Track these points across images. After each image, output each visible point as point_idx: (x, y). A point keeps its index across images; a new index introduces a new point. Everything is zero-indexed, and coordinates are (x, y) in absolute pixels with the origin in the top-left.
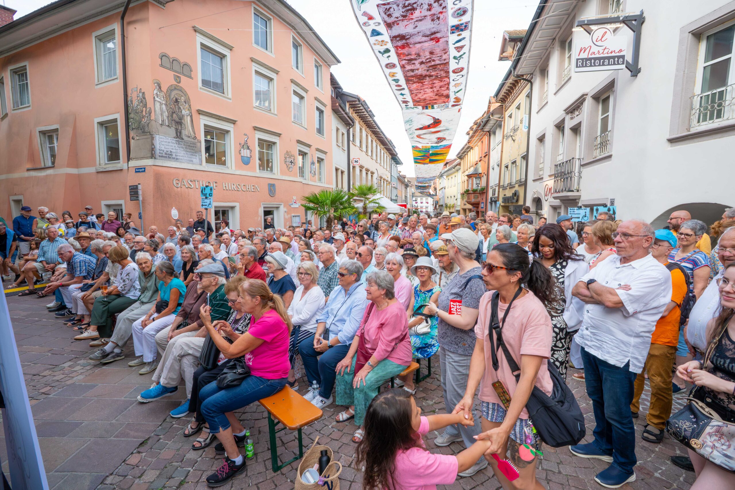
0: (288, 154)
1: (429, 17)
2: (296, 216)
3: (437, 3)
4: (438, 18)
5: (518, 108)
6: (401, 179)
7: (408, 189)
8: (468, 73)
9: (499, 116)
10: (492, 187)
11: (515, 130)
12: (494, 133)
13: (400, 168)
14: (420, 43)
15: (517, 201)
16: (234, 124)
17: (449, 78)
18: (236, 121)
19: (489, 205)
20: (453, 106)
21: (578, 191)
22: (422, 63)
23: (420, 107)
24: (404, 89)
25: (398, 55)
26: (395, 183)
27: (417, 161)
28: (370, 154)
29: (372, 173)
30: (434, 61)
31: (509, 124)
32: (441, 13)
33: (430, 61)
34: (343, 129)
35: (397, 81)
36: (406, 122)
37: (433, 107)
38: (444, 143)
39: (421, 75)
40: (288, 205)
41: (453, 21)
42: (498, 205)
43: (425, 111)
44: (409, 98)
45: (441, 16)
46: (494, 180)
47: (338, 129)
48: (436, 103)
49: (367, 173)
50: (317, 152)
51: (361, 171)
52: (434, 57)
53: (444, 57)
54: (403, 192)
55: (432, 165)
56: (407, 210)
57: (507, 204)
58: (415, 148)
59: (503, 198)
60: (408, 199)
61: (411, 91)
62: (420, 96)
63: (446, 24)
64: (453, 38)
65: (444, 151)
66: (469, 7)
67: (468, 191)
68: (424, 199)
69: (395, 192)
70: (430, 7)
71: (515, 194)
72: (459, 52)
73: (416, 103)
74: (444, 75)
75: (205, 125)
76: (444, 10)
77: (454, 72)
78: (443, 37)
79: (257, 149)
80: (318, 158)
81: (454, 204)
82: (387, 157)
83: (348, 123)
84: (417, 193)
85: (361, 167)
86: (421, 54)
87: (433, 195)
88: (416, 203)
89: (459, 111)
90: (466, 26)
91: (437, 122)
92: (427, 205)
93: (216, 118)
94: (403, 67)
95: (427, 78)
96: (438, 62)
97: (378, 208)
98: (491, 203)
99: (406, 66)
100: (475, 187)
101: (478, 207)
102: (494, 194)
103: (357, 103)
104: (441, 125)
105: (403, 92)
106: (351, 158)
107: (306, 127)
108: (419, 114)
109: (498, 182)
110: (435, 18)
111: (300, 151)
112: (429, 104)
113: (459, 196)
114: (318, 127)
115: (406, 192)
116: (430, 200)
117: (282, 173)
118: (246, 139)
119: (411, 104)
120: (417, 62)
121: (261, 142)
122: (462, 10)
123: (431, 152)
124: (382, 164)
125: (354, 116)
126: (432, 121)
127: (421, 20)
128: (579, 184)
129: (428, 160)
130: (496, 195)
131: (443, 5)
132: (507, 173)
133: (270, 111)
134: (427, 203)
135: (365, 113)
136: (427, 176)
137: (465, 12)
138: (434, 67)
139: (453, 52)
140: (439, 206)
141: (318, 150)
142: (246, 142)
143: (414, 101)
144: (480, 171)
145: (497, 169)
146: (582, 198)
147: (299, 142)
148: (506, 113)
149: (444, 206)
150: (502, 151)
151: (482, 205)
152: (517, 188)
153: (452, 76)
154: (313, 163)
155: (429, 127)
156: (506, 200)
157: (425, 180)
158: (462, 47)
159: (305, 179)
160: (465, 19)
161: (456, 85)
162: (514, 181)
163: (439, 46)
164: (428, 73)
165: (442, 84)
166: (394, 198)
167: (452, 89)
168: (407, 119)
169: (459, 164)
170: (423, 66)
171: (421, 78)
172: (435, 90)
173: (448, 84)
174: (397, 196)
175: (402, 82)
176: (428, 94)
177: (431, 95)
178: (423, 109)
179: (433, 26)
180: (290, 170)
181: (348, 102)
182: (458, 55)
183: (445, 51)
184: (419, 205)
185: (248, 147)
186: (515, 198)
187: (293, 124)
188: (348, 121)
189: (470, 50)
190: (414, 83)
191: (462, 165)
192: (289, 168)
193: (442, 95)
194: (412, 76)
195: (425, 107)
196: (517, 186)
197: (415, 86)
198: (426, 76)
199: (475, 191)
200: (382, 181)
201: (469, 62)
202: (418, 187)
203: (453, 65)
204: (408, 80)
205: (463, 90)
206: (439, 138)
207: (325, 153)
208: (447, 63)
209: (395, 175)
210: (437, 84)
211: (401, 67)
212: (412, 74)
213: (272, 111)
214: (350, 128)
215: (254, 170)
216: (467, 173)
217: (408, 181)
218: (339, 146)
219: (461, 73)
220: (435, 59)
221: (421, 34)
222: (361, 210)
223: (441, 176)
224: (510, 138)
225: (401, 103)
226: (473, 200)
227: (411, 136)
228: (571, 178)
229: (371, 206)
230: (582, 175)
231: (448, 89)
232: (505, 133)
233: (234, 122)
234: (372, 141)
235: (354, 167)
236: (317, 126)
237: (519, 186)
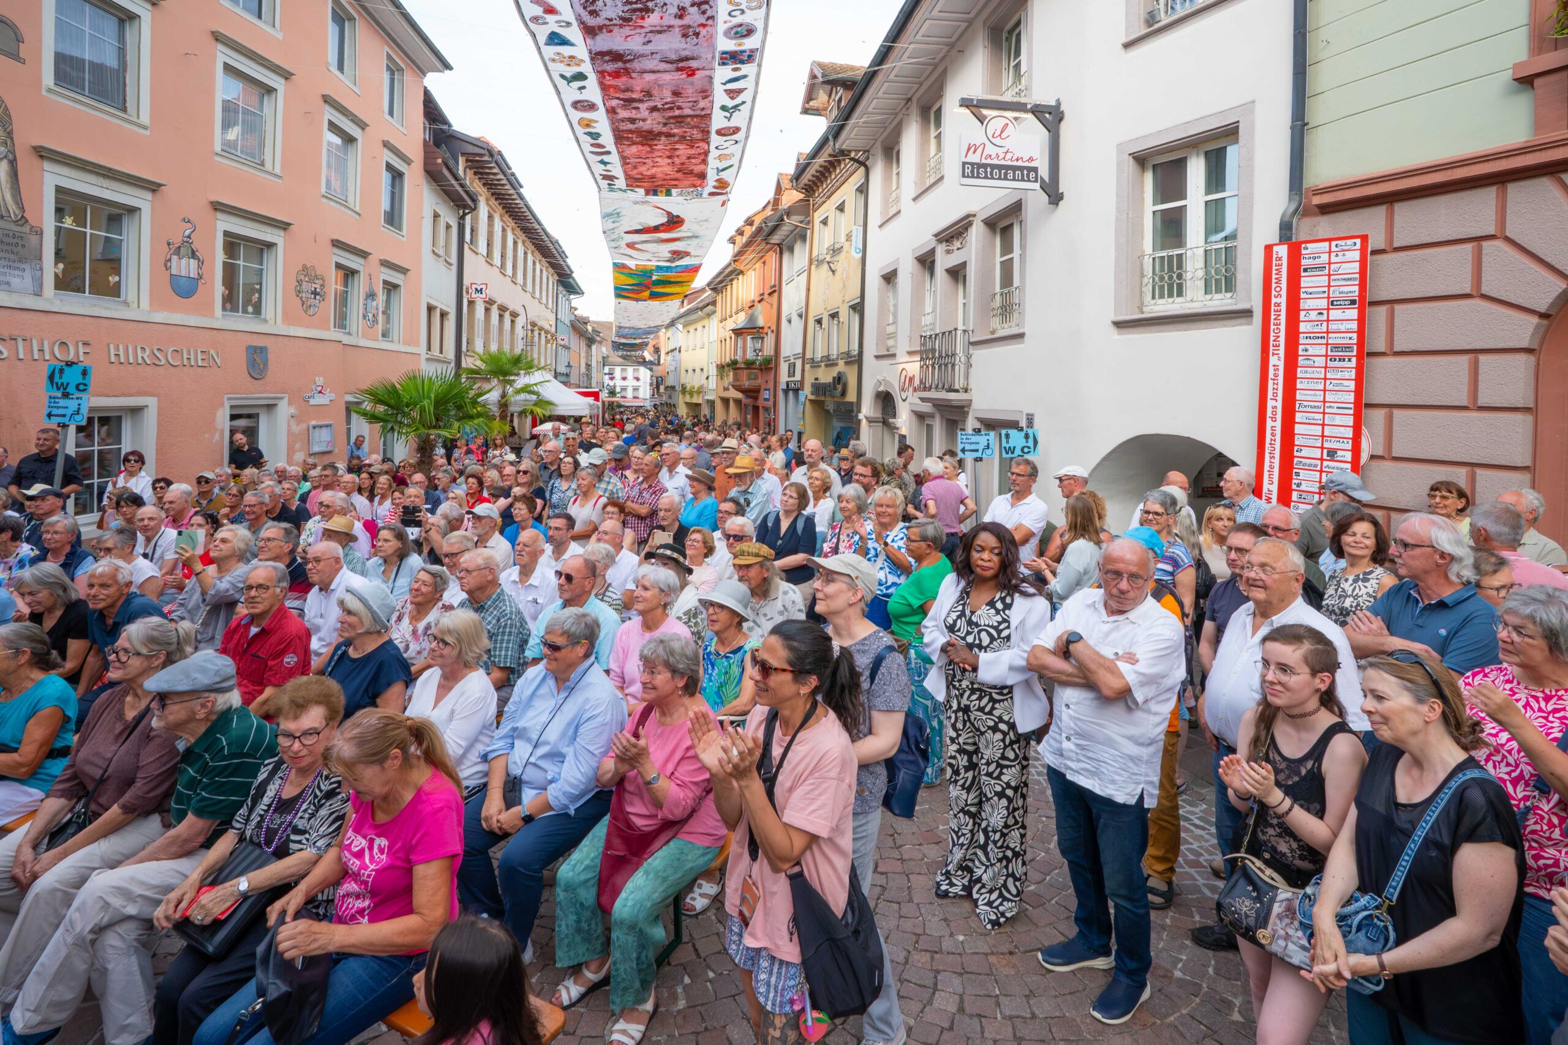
0: (307, 273)
1: (677, 30)
2: (321, 427)
3: (695, 8)
4: (697, 34)
5: (841, 208)
6: (580, 328)
7: (594, 347)
8: (747, 138)
9: (801, 218)
10: (787, 359)
11: (836, 251)
12: (791, 250)
13: (576, 301)
14: (653, 72)
15: (844, 393)
16: (154, 191)
17: (708, 143)
18: (160, 185)
19: (781, 396)
20: (712, 194)
21: (966, 391)
22: (654, 109)
23: (642, 191)
24: (608, 153)
25: (604, 88)
26: (566, 336)
27: (621, 293)
28: (509, 271)
29: (514, 315)
30: (679, 108)
31: (822, 239)
32: (704, 26)
33: (671, 108)
34: (449, 217)
35: (595, 136)
36: (606, 216)
37: (668, 193)
38: (686, 262)
39: (650, 132)
40: (301, 399)
41: (725, 44)
42: (802, 398)
43: (651, 198)
44: (617, 170)
45: (703, 32)
46: (791, 343)
47: (436, 216)
48: (676, 186)
49: (501, 316)
50: (383, 269)
51: (487, 310)
52: (680, 102)
53: (702, 104)
54: (583, 354)
55: (654, 304)
56: (600, 404)
57: (822, 398)
58: (619, 268)
59: (813, 385)
60: (594, 371)
61: (624, 160)
62: (642, 169)
63: (712, 46)
64: (722, 74)
65: (684, 277)
66: (759, 26)
67: (734, 363)
68: (630, 370)
69: (564, 357)
70: (682, 13)
71: (839, 379)
72: (732, 98)
73: (633, 182)
74: (699, 136)
75: (59, 190)
76: (710, 22)
77: (719, 133)
78: (703, 69)
79: (220, 257)
80: (385, 282)
81: (701, 387)
82: (549, 278)
83: (462, 203)
84: (615, 357)
85: (490, 303)
86: (655, 92)
87: (651, 363)
88: (612, 379)
89: (723, 204)
90: (749, 56)
91: (674, 222)
92: (635, 383)
93: (98, 174)
94: (611, 111)
95: (663, 138)
96: (687, 112)
97: (536, 404)
98: (786, 392)
99: (619, 111)
100: (750, 355)
101: (756, 398)
102: (791, 373)
103: (486, 158)
104: (684, 227)
105: (606, 158)
106: (466, 282)
107: (357, 209)
108: (636, 203)
109: (800, 350)
110: (686, 33)
111: (339, 266)
112: (662, 186)
113: (713, 371)
114: (388, 208)
115: (589, 355)
116: (644, 374)
117: (288, 318)
118: (187, 233)
119: (621, 183)
120: (643, 106)
121: (232, 243)
122: (744, 28)
123: (654, 278)
124: (537, 295)
125: (476, 186)
126: (664, 220)
127: (660, 32)
128: (967, 377)
129: (647, 293)
130: (798, 377)
131: (709, 13)
132: (820, 334)
133: (262, 164)
134: (638, 379)
135: (501, 176)
136: (642, 324)
137: (750, 32)
138: (680, 120)
139: (720, 97)
140: (666, 388)
141: (385, 264)
142: (188, 240)
143: (628, 177)
144: (761, 322)
145: (798, 324)
146: (975, 405)
147: (337, 244)
148: (816, 214)
149: (679, 388)
150: (808, 290)
151: (766, 395)
152: (841, 366)
153: (714, 139)
154: (371, 295)
155: (656, 229)
156: (818, 388)
157: (636, 332)
158: (740, 91)
159: (349, 334)
160: (749, 44)
161: (720, 158)
162: (834, 353)
163: (692, 84)
164: (664, 130)
165: (692, 152)
166: (562, 369)
167: (713, 163)
168: (609, 210)
169: (714, 303)
170: (655, 114)
171: (648, 137)
172: (677, 161)
173: (706, 153)
174: (569, 366)
175: (607, 139)
176: (663, 167)
177: (668, 169)
178: (647, 193)
179: (683, 45)
180: (311, 311)
181: (463, 154)
182: (730, 103)
183: (706, 93)
184: (619, 383)
185: (193, 252)
186: (840, 387)
187: (324, 200)
188: (463, 200)
189: (754, 98)
190: (634, 143)
191: (719, 304)
192: (306, 306)
193: (691, 172)
194: (630, 131)
195: (653, 191)
196: (841, 363)
197: (634, 149)
198: (660, 134)
199: (749, 365)
200: (536, 333)
201: (751, 118)
202: (617, 346)
203: (718, 120)
204: (620, 137)
205: (735, 168)
206: (674, 253)
207: (404, 271)
208: (708, 116)
209: (565, 317)
210: (683, 150)
211: (608, 111)
212: (631, 126)
213: (268, 166)
214: (465, 214)
215: (209, 311)
216: (731, 324)
217: (594, 330)
218: (438, 256)
219: (734, 137)
220: (683, 105)
221: (658, 57)
222: (495, 410)
223: (672, 324)
224: (826, 266)
225: (599, 178)
226: (747, 384)
227: (614, 244)
228: (953, 365)
229: (518, 400)
230: (972, 361)
231: (704, 162)
232: (815, 254)
233: (153, 187)
234: (515, 243)
235: (471, 303)
236: (385, 205)
237: (847, 363)
